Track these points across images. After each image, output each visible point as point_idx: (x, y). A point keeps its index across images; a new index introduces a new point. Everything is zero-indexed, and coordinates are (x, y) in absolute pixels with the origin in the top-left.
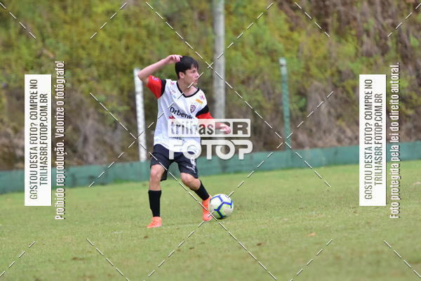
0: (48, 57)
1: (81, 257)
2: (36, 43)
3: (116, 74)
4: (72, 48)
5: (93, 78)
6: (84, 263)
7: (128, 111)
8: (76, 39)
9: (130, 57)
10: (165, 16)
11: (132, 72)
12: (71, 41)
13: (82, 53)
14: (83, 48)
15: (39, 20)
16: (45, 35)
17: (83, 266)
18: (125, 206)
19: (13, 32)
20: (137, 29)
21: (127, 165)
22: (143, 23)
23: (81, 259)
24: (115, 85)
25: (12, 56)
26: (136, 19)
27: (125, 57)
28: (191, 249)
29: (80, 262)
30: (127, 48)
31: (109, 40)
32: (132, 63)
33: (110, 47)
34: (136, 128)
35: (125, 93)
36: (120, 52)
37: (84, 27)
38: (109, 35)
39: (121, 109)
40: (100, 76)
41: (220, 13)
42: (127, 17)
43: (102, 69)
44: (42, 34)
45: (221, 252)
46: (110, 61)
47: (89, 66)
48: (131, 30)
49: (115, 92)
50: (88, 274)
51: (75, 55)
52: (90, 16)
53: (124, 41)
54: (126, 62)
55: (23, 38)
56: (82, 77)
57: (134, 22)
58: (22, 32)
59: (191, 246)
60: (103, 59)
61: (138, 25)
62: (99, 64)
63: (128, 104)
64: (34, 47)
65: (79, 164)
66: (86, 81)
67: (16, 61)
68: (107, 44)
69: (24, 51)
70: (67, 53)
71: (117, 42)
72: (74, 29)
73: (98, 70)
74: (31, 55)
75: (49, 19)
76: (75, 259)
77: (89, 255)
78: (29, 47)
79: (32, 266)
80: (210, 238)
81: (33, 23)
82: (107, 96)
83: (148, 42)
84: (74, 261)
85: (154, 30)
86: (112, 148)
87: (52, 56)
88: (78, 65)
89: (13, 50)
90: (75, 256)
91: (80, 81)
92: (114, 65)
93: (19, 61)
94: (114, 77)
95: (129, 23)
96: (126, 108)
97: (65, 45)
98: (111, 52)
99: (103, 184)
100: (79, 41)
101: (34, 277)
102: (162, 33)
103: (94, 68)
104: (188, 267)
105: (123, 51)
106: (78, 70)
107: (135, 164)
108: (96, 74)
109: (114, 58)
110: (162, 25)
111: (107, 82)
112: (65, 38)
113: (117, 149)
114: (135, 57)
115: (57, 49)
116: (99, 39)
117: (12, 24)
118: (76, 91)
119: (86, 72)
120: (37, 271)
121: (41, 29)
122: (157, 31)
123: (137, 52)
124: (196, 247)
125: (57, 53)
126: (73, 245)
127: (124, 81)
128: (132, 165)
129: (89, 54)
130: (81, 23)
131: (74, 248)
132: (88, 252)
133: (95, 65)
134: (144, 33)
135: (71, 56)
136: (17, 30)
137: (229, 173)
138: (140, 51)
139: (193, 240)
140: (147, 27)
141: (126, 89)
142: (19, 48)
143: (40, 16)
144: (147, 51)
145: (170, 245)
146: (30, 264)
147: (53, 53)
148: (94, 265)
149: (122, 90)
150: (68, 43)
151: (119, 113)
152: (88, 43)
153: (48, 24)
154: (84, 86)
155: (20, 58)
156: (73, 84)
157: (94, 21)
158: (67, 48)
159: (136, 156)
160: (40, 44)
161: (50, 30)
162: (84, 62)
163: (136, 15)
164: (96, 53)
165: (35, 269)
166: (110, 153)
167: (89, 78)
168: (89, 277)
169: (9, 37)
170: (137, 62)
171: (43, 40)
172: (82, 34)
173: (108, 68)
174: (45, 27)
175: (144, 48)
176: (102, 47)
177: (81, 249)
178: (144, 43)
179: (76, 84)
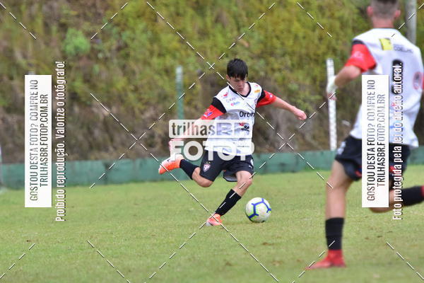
0: (242, 45)
1: (270, 242)
2: (232, 31)
3: (309, 64)
4: (266, 38)
5: (287, 68)
6: (274, 248)
7: (319, 100)
8: (270, 29)
9: (323, 48)
10: (359, 8)
11: (325, 62)
12: (266, 31)
13: (277, 43)
14: (277, 37)
15: (234, 9)
16: (241, 23)
17: (273, 251)
18: (315, 194)
19: (209, 20)
20: (331, 20)
21: (318, 153)
22: (337, 14)
23: (270, 245)
24: (308, 74)
25: (208, 43)
26: (330, 10)
27: (318, 48)
28: (379, 237)
29: (270, 247)
30: (321, 39)
31: (303, 30)
32: (325, 54)
33: (304, 38)
34: (327, 117)
35: (318, 83)
36: (313, 42)
37: (278, 17)
38: (303, 26)
39: (313, 98)
40: (293, 65)
41: (412, 7)
42: (321, 8)
43: (295, 59)
44: (237, 23)
45: (408, 241)
46: (304, 51)
47: (283, 55)
48: (325, 21)
49: (308, 82)
50: (277, 259)
51: (269, 44)
52: (285, 6)
53: (317, 32)
54: (320, 52)
55: (219, 26)
56: (276, 66)
57: (328, 13)
58: (217, 20)
59: (378, 234)
60: (297, 49)
61: (332, 16)
62: (292, 54)
63: (320, 94)
64: (229, 35)
65: (271, 151)
66: (280, 70)
67: (211, 49)
68: (301, 34)
69: (220, 39)
70: (262, 42)
71: (310, 33)
72: (269, 18)
73: (291, 60)
74: (226, 43)
75: (244, 9)
76: (264, 244)
77: (279, 241)
78: (224, 36)
79: (222, 250)
80: (399, 227)
81: (229, 12)
82: (299, 85)
83: (342, 33)
84: (264, 246)
85: (347, 21)
86: (303, 136)
87: (246, 45)
88: (272, 54)
89: (209, 38)
90: (265, 241)
91: (273, 70)
92: (307, 55)
93: (215, 49)
94: (307, 67)
95: (323, 14)
96: (318, 97)
97: (260, 34)
98: (304, 43)
99: (293, 171)
100: (274, 31)
101: (225, 260)
102: (356, 25)
103: (287, 58)
104: (376, 254)
105: (316, 41)
106: (272, 59)
107: (325, 152)
108: (289, 63)
109: (307, 48)
110: (355, 17)
111: (300, 71)
112: (260, 27)
113: (308, 137)
114: (328, 47)
115: (252, 37)
116: (293, 29)
117: (208, 12)
118: (270, 79)
119: (279, 61)
120: (228, 255)
121: (236, 17)
122: (350, 23)
123: (330, 42)
124: (384, 236)
125: (252, 42)
126: (263, 230)
127: (317, 71)
128: (322, 153)
129: (283, 44)
130: (276, 13)
131: (264, 233)
132: (278, 237)
133: (289, 54)
134: (337, 24)
135: (265, 45)
136: (213, 19)
137: (417, 164)
138: (334, 42)
139: (380, 228)
140: (340, 19)
141: (319, 79)
142: (214, 36)
143: (236, 5)
144: (340, 42)
145: (358, 233)
146: (221, 248)
147: (248, 42)
148: (283, 250)
149: (314, 79)
150: (262, 32)
151: (311, 102)
152: (282, 32)
153: (244, 13)
154: (277, 75)
155: (215, 46)
156: (266, 73)
157: (289, 11)
158: (262, 38)
159: (326, 145)
160: (235, 33)
161: (245, 19)
162: (278, 51)
163: (329, 6)
164: (291, 42)
165: (225, 253)
166: (301, 141)
167: (282, 67)
168: (279, 262)
169: (205, 25)
170: (331, 52)
171: (239, 29)
172: (276, 24)
173: (301, 58)
174: (240, 15)
175: (337, 39)
176: (296, 37)
177: (271, 234)
178: (337, 34)
179: (270, 72)
